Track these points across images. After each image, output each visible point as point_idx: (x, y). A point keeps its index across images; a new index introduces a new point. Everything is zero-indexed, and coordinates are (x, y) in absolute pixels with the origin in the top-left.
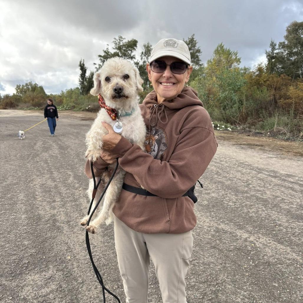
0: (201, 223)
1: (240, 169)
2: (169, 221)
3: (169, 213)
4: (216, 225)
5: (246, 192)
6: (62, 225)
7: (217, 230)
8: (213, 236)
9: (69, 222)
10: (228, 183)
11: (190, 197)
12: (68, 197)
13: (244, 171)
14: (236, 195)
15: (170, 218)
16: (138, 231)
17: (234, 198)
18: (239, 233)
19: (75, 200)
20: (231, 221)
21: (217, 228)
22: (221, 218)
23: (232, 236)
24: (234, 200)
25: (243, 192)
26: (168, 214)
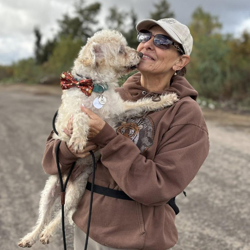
0: (181, 228)
1: (226, 156)
2: (144, 233)
3: (144, 223)
4: (199, 230)
5: (236, 186)
6: (8, 229)
7: (202, 237)
8: (196, 244)
9: (16, 225)
10: (212, 174)
11: (171, 206)
12: (17, 192)
13: (232, 159)
14: (223, 190)
15: (146, 229)
16: (104, 245)
17: (220, 194)
18: (229, 240)
19: (25, 196)
20: (218, 224)
21: (201, 234)
22: (205, 221)
23: (221, 244)
24: (221, 197)
25: (232, 187)
26: (143, 225)
